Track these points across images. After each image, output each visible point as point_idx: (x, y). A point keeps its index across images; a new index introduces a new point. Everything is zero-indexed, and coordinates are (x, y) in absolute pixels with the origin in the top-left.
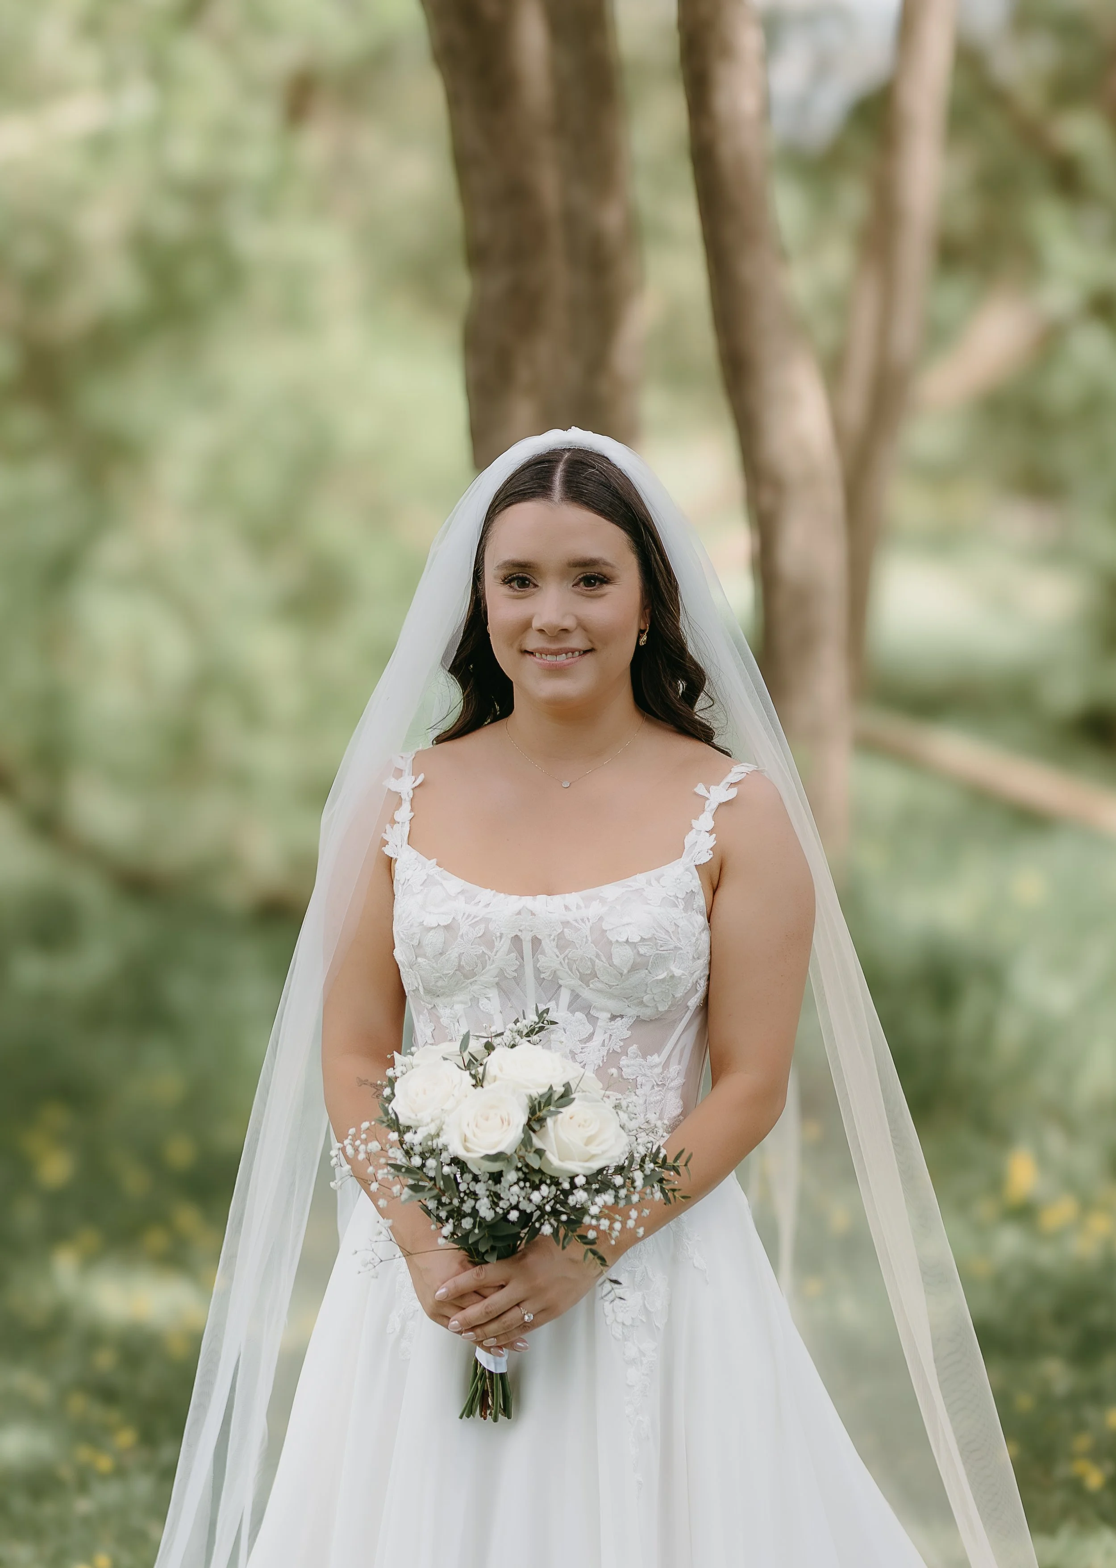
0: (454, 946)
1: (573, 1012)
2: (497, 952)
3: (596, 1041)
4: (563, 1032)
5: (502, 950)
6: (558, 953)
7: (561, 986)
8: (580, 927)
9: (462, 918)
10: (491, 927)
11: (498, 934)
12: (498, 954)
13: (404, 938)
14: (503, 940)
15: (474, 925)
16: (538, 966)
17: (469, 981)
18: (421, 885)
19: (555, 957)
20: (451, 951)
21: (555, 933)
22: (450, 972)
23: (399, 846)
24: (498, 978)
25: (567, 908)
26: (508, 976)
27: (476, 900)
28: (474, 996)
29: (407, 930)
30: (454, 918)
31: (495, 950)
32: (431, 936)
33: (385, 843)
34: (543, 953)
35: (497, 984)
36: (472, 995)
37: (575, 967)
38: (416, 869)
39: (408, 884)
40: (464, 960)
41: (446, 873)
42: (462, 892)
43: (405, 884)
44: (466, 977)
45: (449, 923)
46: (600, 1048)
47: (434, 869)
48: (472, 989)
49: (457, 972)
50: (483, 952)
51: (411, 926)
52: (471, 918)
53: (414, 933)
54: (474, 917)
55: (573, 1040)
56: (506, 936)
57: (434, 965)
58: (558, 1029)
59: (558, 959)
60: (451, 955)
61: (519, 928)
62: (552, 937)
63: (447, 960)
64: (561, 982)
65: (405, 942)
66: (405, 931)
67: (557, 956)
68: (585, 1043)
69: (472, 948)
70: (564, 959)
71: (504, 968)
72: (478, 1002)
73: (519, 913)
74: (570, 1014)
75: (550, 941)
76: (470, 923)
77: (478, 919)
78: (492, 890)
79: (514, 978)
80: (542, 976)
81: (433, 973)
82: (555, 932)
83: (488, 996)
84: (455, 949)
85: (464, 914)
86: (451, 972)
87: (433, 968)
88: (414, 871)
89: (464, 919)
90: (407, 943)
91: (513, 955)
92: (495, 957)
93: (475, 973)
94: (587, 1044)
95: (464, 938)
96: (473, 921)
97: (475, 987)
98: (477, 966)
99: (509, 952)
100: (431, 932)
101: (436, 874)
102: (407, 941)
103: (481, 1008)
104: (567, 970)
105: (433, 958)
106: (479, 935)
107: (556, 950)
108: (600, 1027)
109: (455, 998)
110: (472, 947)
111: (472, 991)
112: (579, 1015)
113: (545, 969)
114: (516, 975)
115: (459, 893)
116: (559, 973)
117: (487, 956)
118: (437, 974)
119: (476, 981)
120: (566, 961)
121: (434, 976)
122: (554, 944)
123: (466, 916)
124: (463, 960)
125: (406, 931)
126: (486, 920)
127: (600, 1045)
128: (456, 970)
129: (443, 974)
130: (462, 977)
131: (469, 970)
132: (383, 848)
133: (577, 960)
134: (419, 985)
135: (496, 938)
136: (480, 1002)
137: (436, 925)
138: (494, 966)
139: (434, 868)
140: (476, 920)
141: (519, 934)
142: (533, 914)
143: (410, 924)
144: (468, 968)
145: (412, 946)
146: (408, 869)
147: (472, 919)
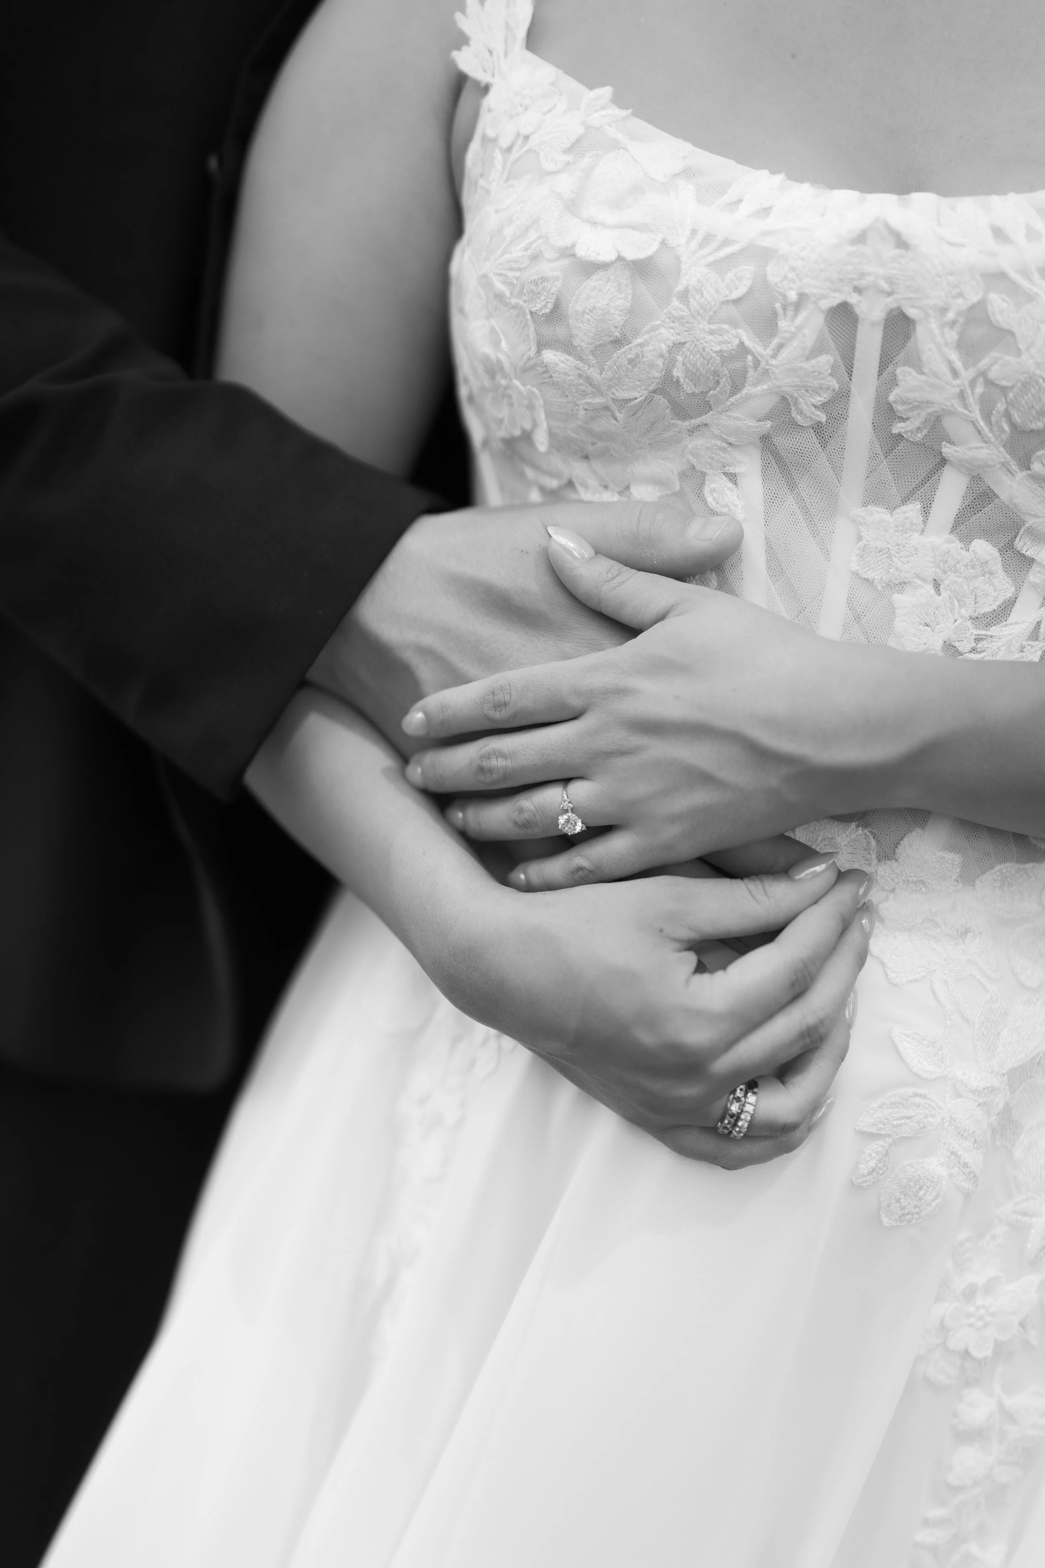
0: (657, 323)
1: (966, 540)
2: (781, 346)
3: (1017, 623)
4: (933, 592)
5: (795, 343)
6: (958, 365)
7: (944, 462)
8: (1035, 289)
9: (688, 242)
10: (773, 273)
11: (793, 296)
12: (784, 354)
13: (508, 294)
14: (803, 314)
15: (720, 266)
16: (891, 398)
17: (687, 423)
18: (568, 151)
19: (949, 376)
20: (646, 337)
21: (960, 304)
22: (636, 395)
23: (499, 49)
24: (769, 424)
25: (999, 233)
26: (799, 419)
27: (731, 195)
28: (693, 467)
29: (519, 269)
30: (663, 243)
31: (776, 341)
32: (595, 288)
33: (461, 40)
34: (917, 364)
35: (766, 440)
36: (688, 461)
37: (1001, 406)
38: (550, 111)
39: (525, 148)
40: (684, 364)
41: (639, 124)
42: (688, 173)
43: (516, 148)
44: (681, 411)
45: (649, 252)
46: (1025, 643)
47: (604, 112)
48: (690, 446)
49: (657, 397)
50: (742, 343)
51: (535, 258)
52: (714, 245)
53: (543, 279)
54: (726, 242)
55: (956, 616)
56: (816, 303)
57: (594, 373)
58: (920, 582)
59: (957, 382)
60: (645, 349)
61: (856, 283)
62: (951, 315)
63: (630, 361)
64: (947, 450)
65: (506, 304)
66: (511, 274)
67: (955, 374)
68: (988, 626)
69: (712, 332)
70: (973, 383)
71: (792, 396)
72: (702, 484)
73: (861, 238)
74: (958, 545)
75: (942, 326)
76: (711, 258)
77: (736, 248)
78: (773, 172)
79: (818, 428)
80: (898, 428)
81: (584, 394)
82: (960, 301)
83: (732, 470)
84: (662, 330)
85: (694, 232)
86: (639, 395)
87: (588, 379)
88: (545, 114)
89: (694, 245)
90: (514, 307)
91: (825, 361)
92: (774, 362)
93: (708, 403)
94: (994, 630)
95: (691, 300)
96: (721, 254)
97: (698, 442)
98: (718, 382)
99: (818, 350)
100: (595, 277)
101: (610, 125)
102: (514, 301)
103: (710, 499)
104: (977, 415)
105: (593, 353)
106: (735, 295)
107: (954, 356)
108: (1034, 586)
109: (640, 469)
110: (713, 327)
111: (691, 453)
112: (983, 548)
113: (912, 409)
114: (823, 418)
115: (676, 175)
116: (949, 424)
117: (750, 358)
118: (598, 400)
119: (706, 425)
120: (979, 389)
121: (588, 404)
122: (952, 335)
123: (699, 237)
124: (679, 364)
125: (517, 274)
126: (764, 255)
127: (1027, 634)
128: (654, 392)
129: (613, 400)
130: (668, 411)
131: (693, 394)
132: (455, 54)
133: (1013, 387)
134: (535, 424)
135: (784, 307)
136: (707, 482)
137: (612, 257)
138: (765, 387)
139: (603, 108)
140: (728, 250)
141: (854, 299)
142: (901, 243)
143: (529, 253)
144: (688, 387)
145: (529, 317)
146: (526, 109)
147: (718, 249)
